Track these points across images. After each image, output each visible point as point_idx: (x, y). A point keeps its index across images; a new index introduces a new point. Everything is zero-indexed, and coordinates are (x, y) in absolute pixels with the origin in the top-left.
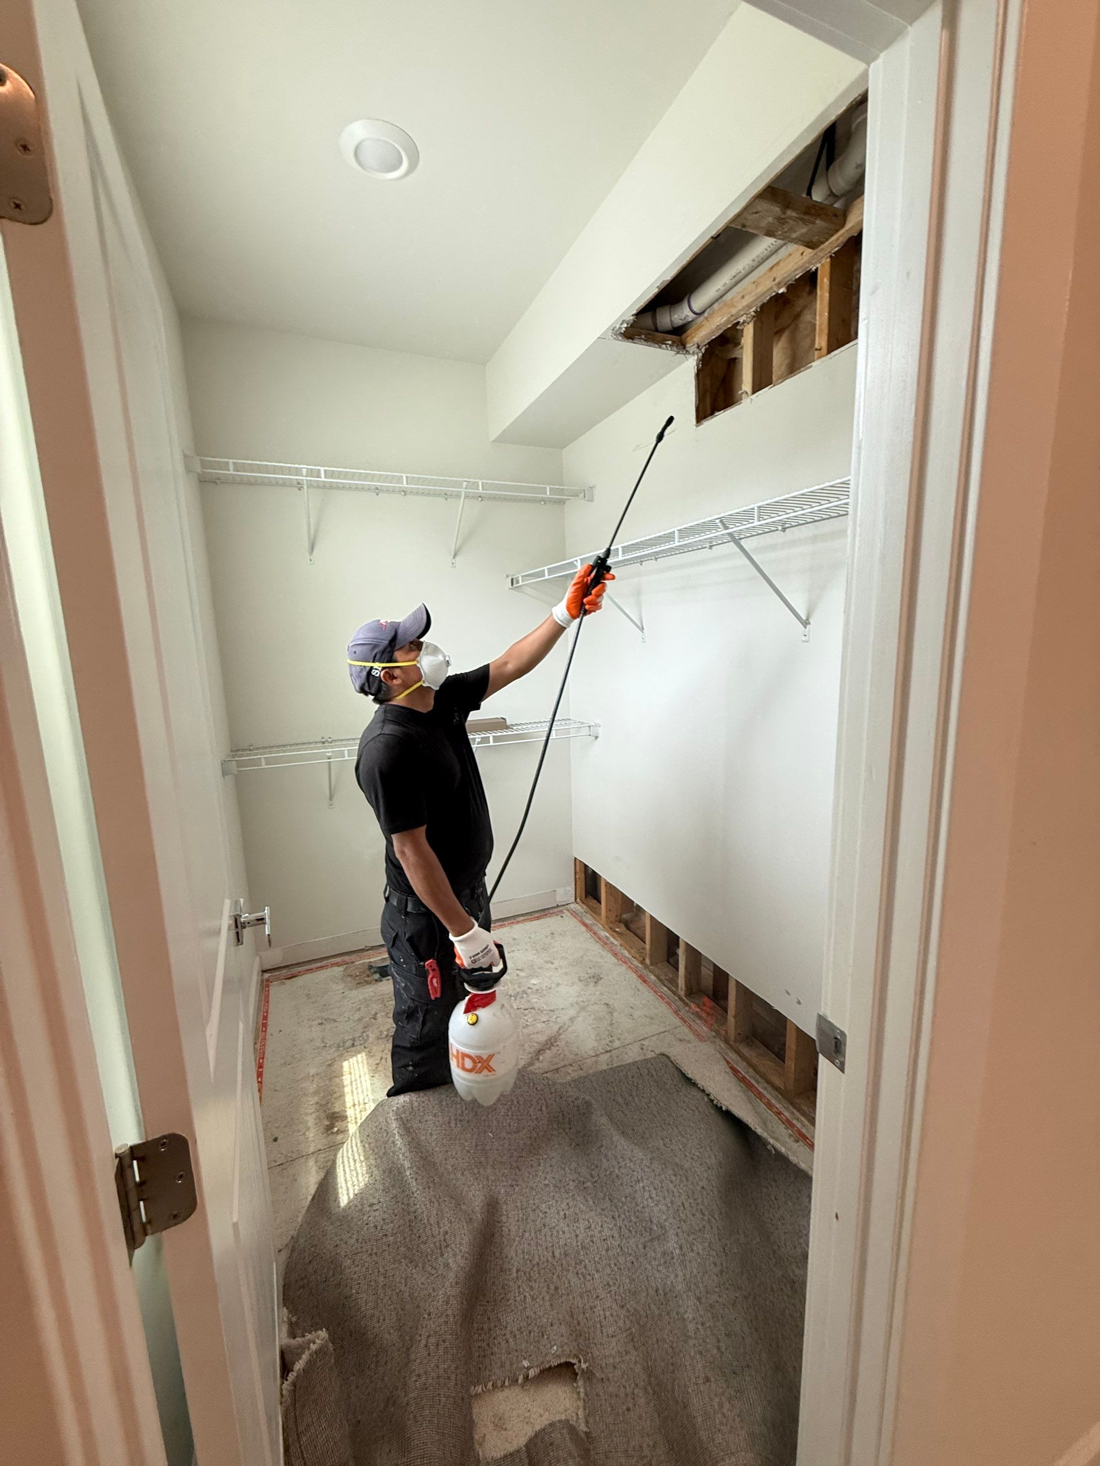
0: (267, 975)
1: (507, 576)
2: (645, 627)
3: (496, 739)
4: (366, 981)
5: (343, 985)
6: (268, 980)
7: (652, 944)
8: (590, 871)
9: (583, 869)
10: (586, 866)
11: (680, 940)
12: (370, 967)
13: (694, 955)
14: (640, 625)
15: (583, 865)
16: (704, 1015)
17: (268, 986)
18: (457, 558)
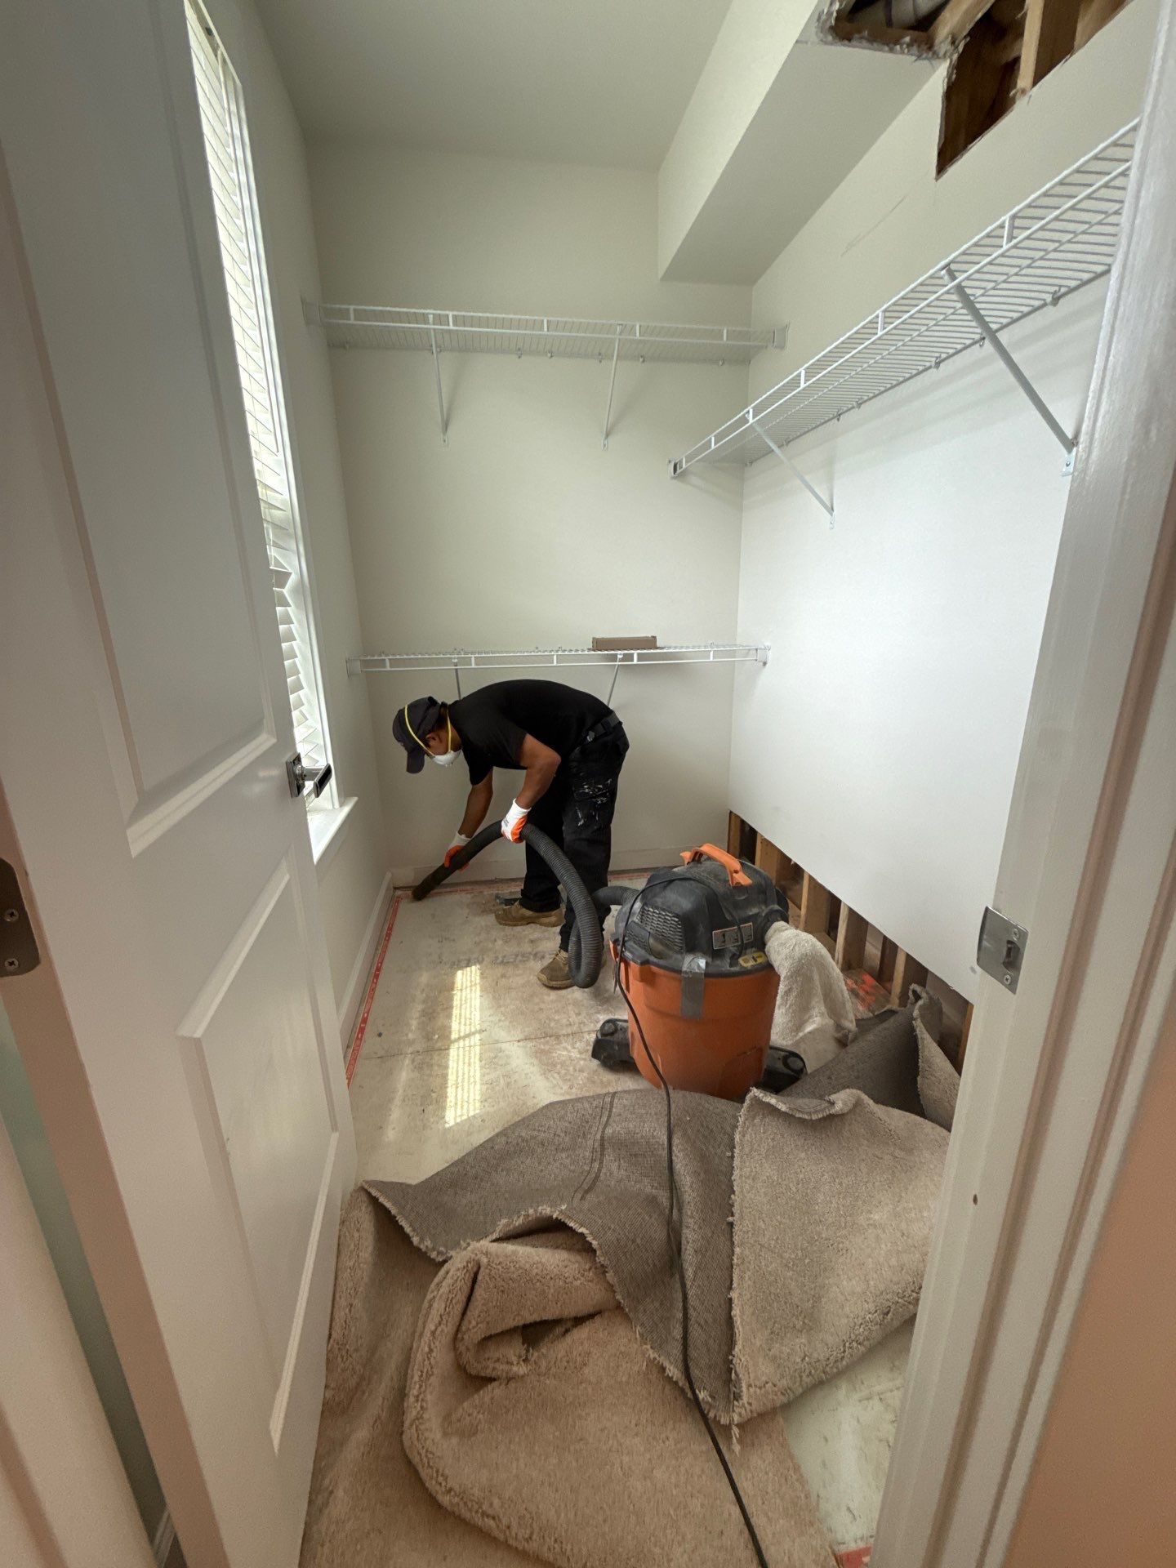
0: (399, 893)
1: (670, 462)
2: (835, 508)
3: (640, 657)
4: (491, 910)
5: (467, 911)
6: (399, 897)
7: (808, 907)
8: (747, 829)
9: (739, 824)
10: (743, 822)
11: (842, 905)
12: (497, 897)
13: (859, 924)
14: (828, 504)
15: (739, 821)
16: (862, 993)
17: (398, 902)
18: (610, 439)
